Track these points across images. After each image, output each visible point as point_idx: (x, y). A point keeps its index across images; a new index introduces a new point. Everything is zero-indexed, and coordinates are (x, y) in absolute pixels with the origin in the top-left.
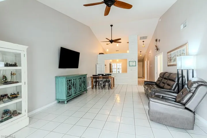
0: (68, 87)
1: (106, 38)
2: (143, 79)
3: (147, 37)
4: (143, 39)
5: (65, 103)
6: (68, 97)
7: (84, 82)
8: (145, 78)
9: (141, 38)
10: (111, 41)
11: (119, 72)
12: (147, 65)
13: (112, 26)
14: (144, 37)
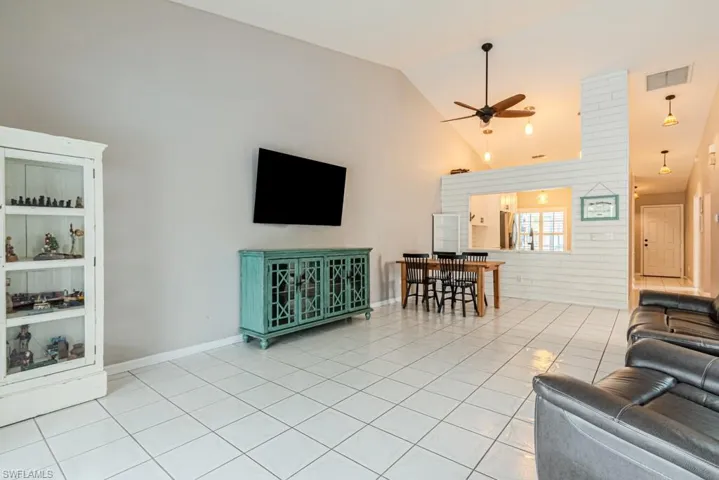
0: (274, 290)
1: (456, 103)
2: (686, 284)
3: (687, 67)
4: (667, 84)
5: (261, 347)
6: (274, 324)
7: (359, 280)
8: (692, 279)
9: (652, 82)
10: (485, 114)
11: (532, 244)
12: (702, 213)
13: (487, 47)
14: (667, 73)
